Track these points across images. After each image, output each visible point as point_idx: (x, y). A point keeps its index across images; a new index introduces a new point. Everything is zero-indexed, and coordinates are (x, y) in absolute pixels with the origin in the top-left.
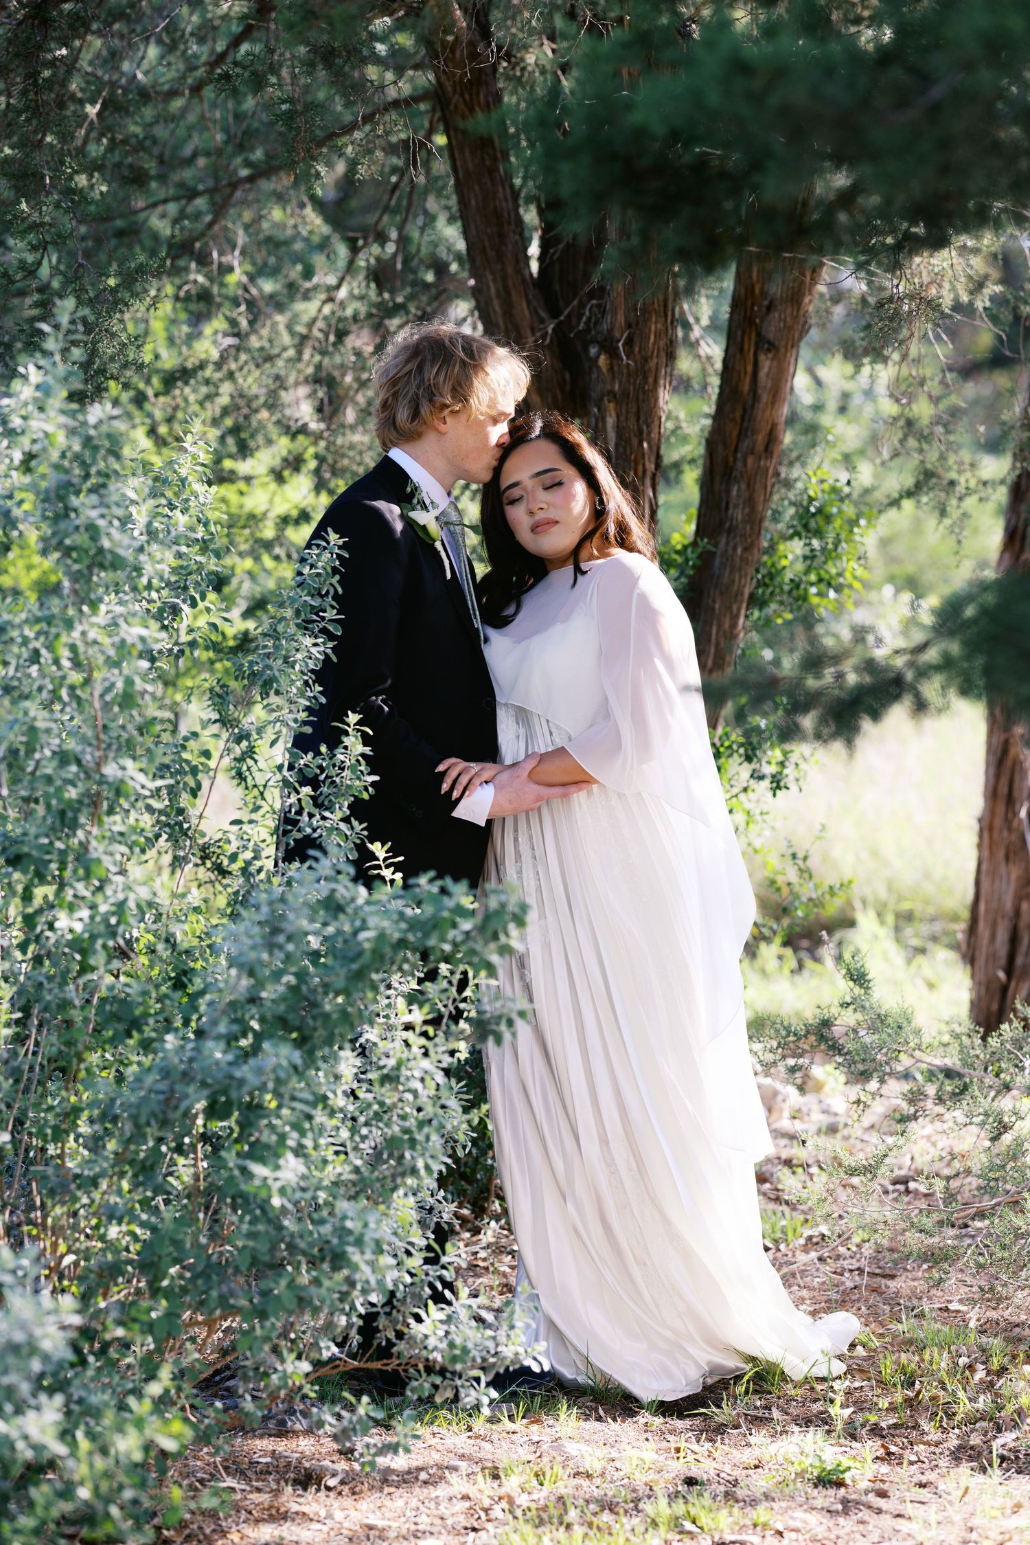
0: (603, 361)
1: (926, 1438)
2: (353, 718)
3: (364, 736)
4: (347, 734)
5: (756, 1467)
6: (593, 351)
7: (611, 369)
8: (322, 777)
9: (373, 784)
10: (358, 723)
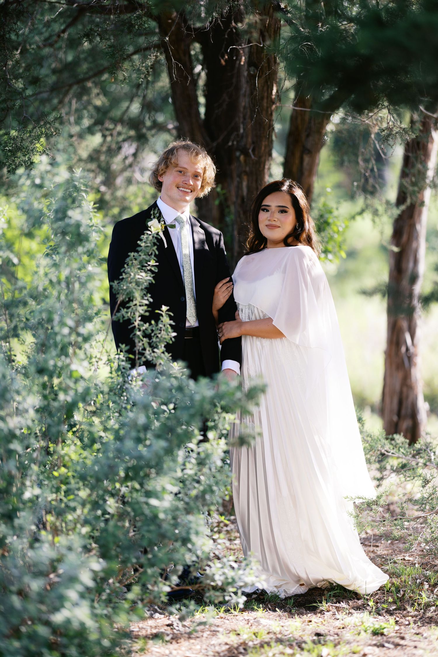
0: (242, 158)
1: (410, 614)
2: (164, 308)
3: (170, 316)
4: (162, 315)
5: (343, 628)
6: (238, 154)
7: (245, 161)
8: (153, 334)
9: (174, 337)
10: (168, 310)
